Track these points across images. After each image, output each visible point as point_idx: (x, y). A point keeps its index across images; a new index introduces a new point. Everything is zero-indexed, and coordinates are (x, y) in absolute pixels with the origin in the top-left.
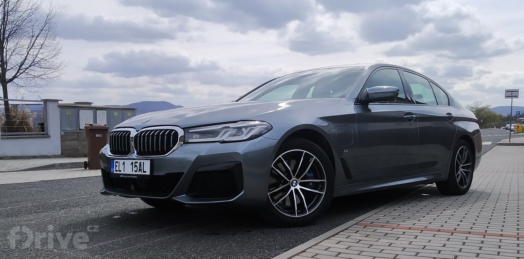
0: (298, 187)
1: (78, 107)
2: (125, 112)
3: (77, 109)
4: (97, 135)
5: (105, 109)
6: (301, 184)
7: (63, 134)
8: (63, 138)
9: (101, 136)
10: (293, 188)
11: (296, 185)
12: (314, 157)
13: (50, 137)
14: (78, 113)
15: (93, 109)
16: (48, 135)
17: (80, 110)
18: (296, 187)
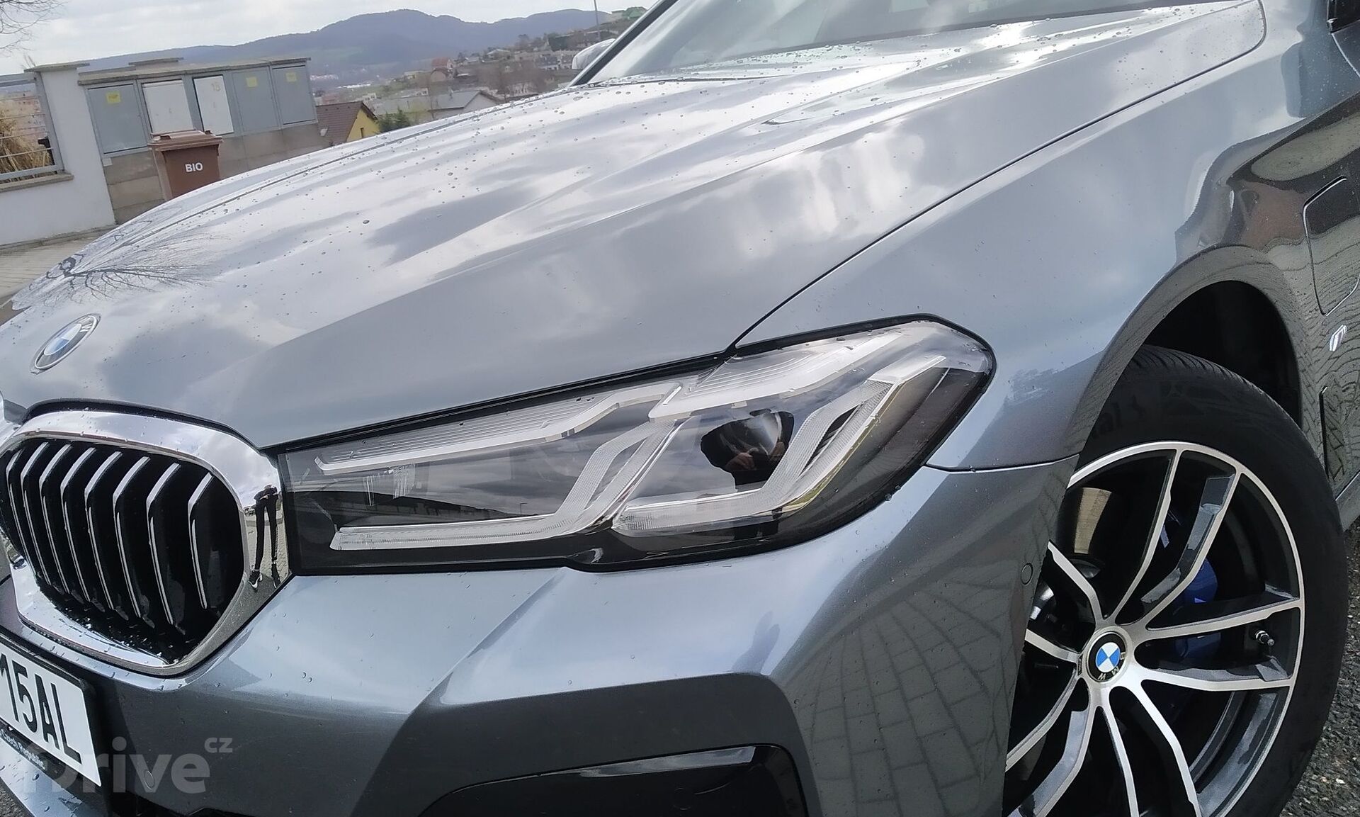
0: (1133, 677)
1: (136, 78)
2: (278, 72)
3: (135, 84)
4: (189, 168)
5: (217, 73)
6: (1148, 656)
7: (108, 162)
8: (112, 176)
9: (199, 167)
10: (1101, 694)
11: (1120, 664)
12: (1233, 470)
13: (70, 178)
14: (141, 93)
15: (182, 77)
16: (65, 173)
17: (145, 85)
18: (1120, 680)
